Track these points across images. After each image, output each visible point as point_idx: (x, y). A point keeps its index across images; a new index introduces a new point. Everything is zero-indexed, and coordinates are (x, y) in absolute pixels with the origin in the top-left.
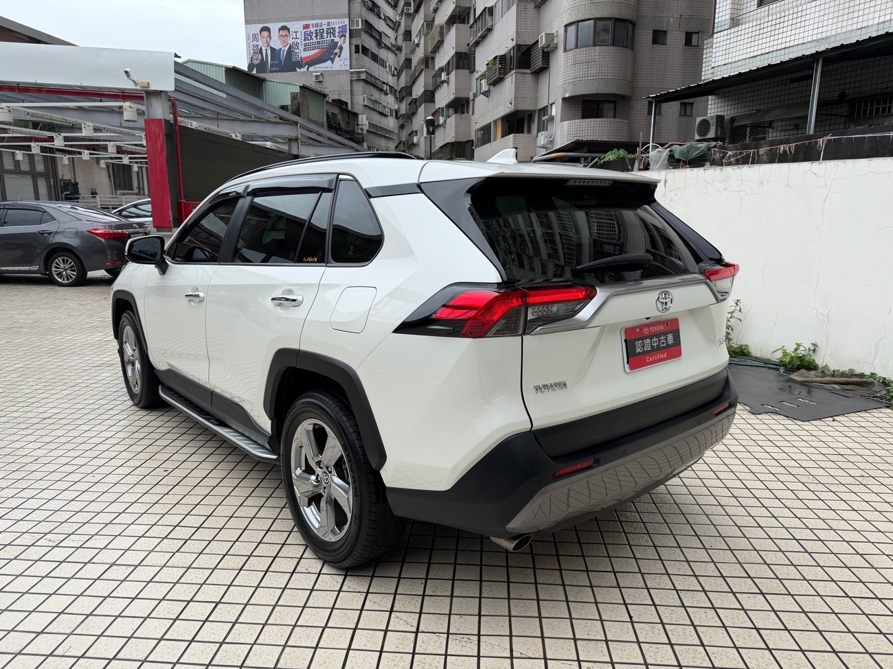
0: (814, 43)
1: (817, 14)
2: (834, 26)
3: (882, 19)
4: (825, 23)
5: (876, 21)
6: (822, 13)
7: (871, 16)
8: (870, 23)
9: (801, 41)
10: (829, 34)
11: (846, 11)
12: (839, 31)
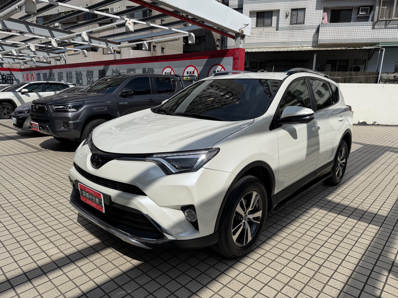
0: (281, 43)
1: (282, 35)
2: (288, 39)
3: (302, 41)
4: (285, 38)
5: (300, 41)
6: (283, 35)
7: (299, 39)
8: (299, 41)
9: (277, 41)
10: (286, 41)
11: (291, 36)
12: (289, 41)
